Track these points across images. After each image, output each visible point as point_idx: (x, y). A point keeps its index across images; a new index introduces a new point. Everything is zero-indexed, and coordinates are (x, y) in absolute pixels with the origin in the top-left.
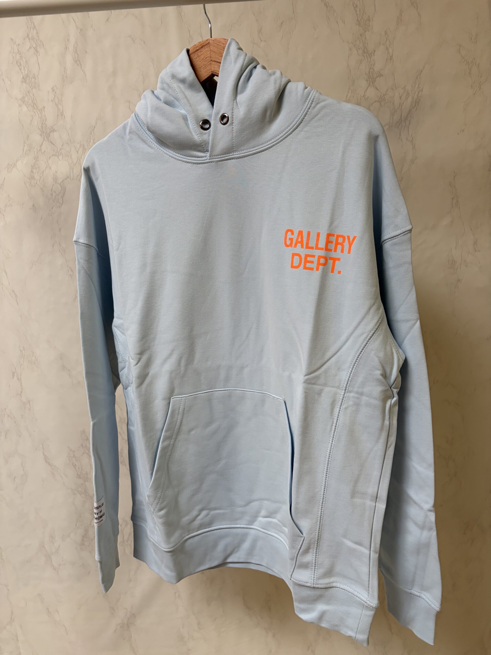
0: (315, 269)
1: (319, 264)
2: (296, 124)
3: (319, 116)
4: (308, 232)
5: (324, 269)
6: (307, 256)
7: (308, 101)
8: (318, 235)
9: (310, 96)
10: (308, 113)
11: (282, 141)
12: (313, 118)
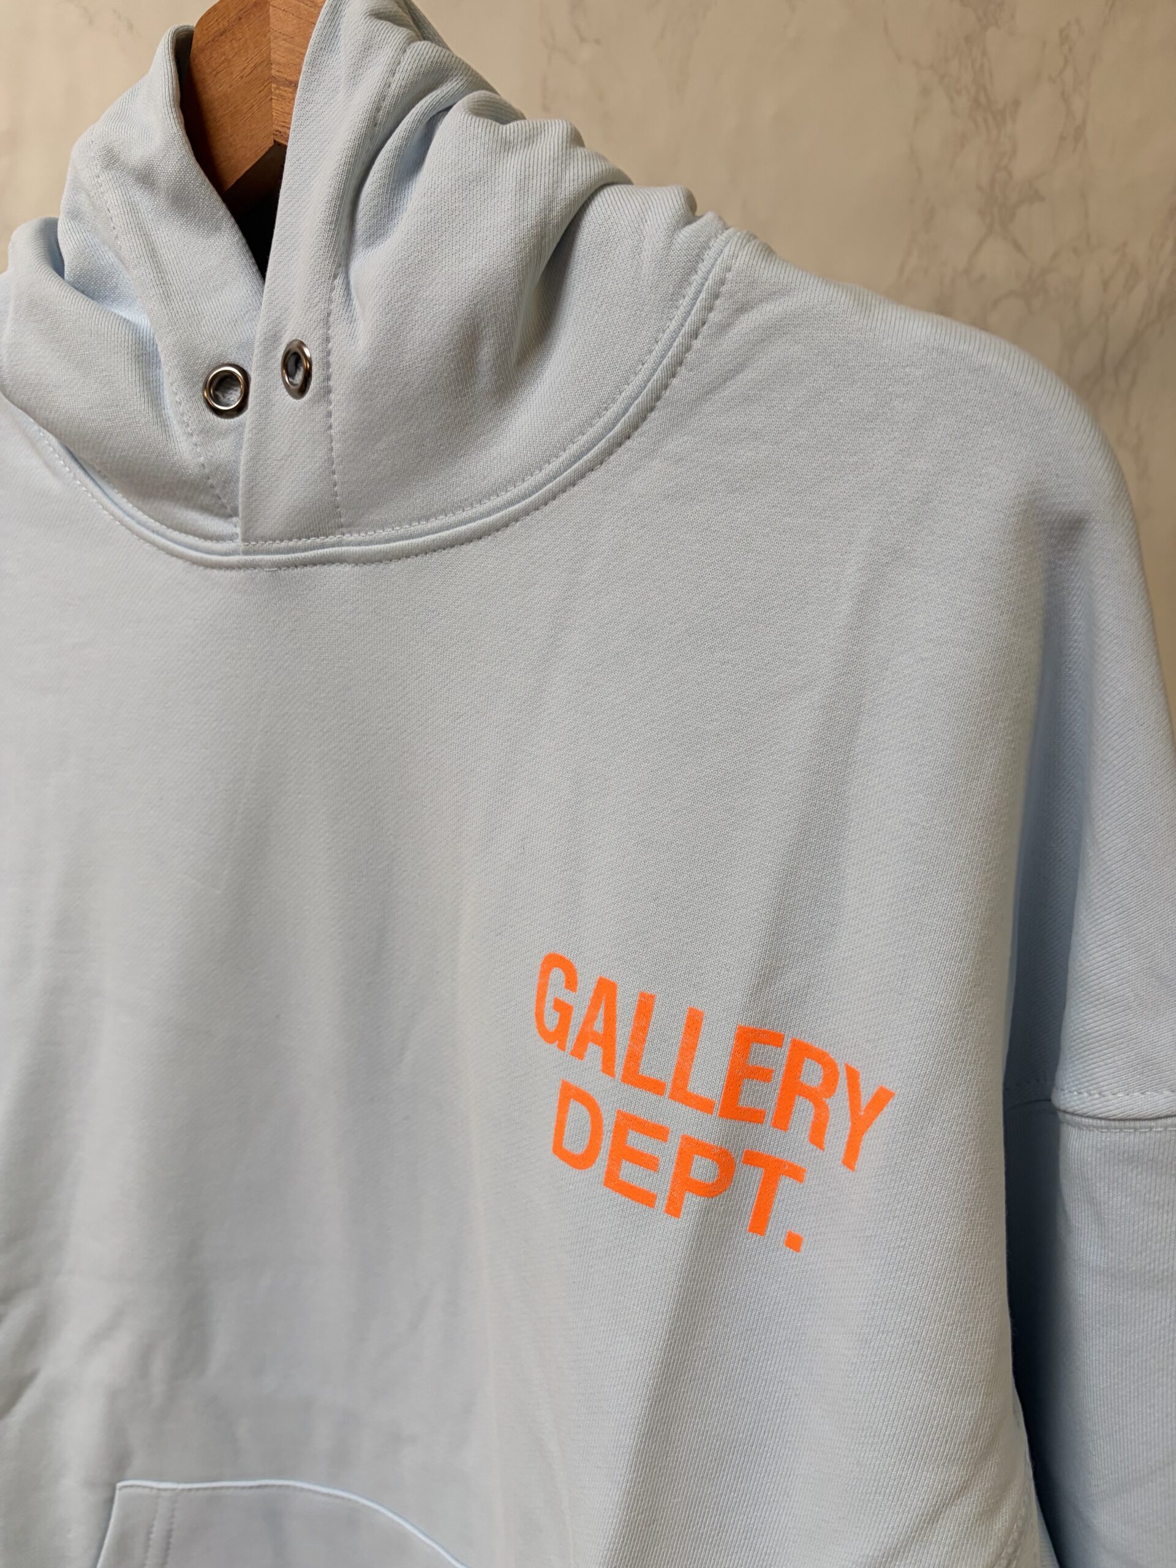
0: (661, 1203)
1: (683, 1183)
2: (624, 414)
3: (748, 375)
4: (642, 995)
5: (707, 1211)
6: (627, 1122)
7: (690, 291)
8: (694, 1022)
9: (702, 268)
10: (690, 357)
11: (554, 498)
12: (716, 388)
